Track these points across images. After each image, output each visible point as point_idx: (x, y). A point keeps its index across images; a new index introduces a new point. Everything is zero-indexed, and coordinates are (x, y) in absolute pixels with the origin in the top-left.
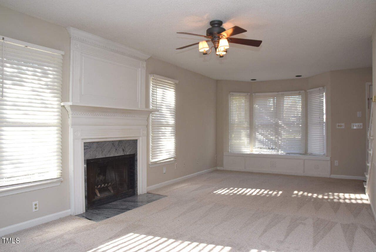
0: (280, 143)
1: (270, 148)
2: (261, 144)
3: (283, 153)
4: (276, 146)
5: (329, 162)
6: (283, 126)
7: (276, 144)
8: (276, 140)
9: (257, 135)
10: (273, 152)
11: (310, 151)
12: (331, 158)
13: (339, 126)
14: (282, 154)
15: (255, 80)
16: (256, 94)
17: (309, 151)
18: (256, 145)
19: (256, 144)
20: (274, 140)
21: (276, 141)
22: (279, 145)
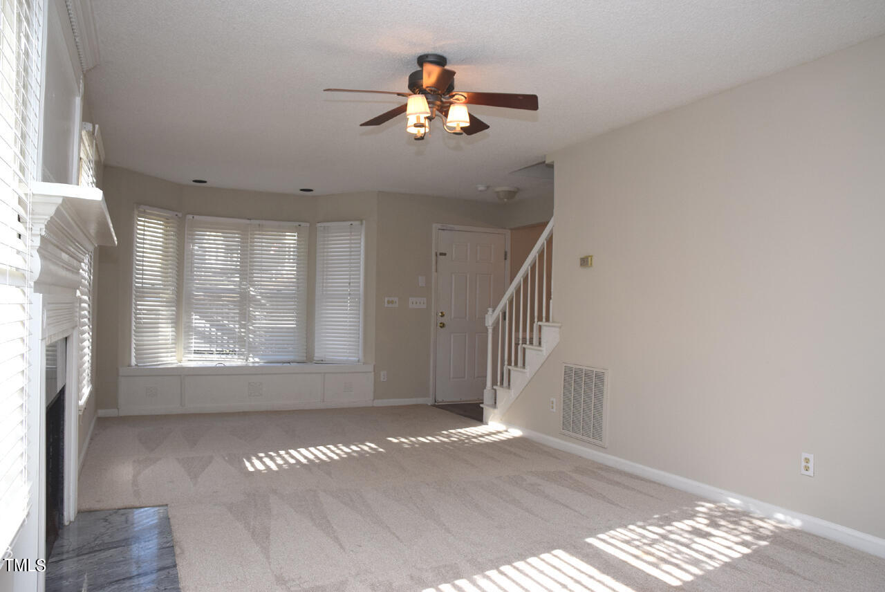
0: (251, 340)
1: (228, 351)
2: (204, 343)
3: (258, 362)
4: (242, 346)
5: (372, 376)
6: (259, 300)
7: (241, 341)
8: (243, 332)
9: (196, 319)
10: (235, 361)
11: (318, 354)
12: (374, 366)
13: (389, 302)
14: (257, 365)
15: (205, 182)
16: (195, 217)
17: (316, 355)
18: (193, 345)
19: (192, 343)
20: (239, 332)
21: (243, 334)
22: (250, 343)
